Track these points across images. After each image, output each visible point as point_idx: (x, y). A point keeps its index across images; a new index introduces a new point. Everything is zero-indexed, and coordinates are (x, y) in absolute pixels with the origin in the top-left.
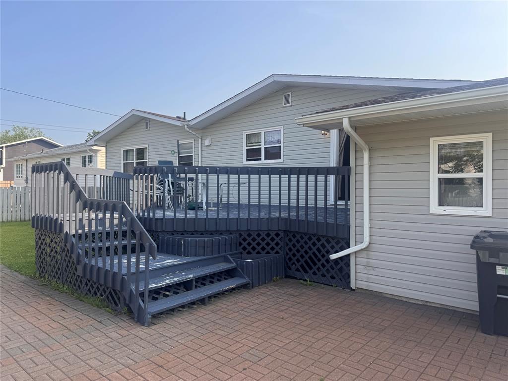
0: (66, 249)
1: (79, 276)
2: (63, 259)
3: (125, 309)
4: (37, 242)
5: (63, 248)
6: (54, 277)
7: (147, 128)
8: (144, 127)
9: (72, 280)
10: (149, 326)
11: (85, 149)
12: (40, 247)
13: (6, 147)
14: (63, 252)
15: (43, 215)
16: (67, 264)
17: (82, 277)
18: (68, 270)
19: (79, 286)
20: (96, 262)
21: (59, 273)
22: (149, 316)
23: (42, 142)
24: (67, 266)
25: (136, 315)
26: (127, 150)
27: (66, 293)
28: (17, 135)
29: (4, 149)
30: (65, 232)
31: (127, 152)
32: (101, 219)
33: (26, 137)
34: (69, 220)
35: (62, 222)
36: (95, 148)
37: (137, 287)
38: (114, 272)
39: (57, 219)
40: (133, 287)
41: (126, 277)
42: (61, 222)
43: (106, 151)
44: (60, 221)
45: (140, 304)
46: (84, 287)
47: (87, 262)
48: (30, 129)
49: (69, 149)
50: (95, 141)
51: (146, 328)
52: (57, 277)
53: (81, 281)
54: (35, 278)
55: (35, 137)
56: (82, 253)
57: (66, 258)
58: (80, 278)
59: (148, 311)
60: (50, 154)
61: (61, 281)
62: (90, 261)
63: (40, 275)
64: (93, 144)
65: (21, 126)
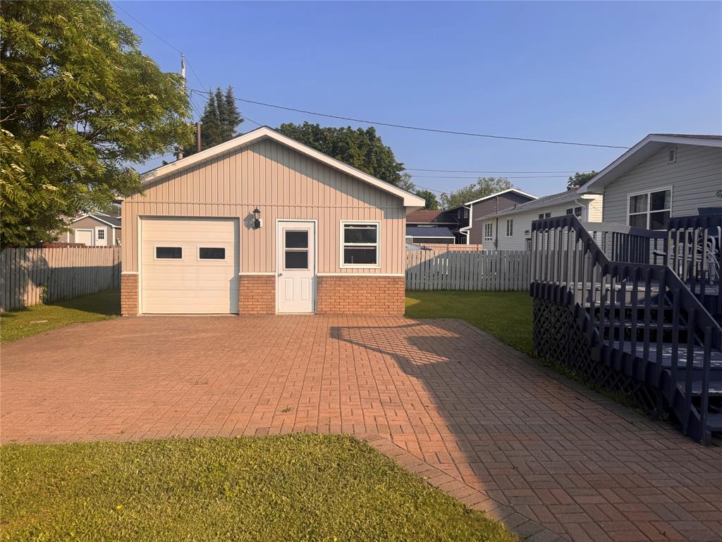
0: (575, 326)
1: (593, 361)
2: (570, 338)
3: (666, 416)
4: (535, 315)
5: (571, 324)
6: (558, 358)
7: (671, 159)
8: (668, 158)
9: (582, 365)
10: (707, 445)
11: (572, 199)
12: (539, 321)
13: (473, 204)
14: (570, 328)
15: (545, 282)
16: (576, 345)
17: (598, 363)
18: (577, 352)
19: (592, 374)
20: (621, 345)
21: (564, 354)
22: (707, 432)
23: (512, 196)
24: (576, 347)
25: (686, 426)
26: (636, 197)
27: (575, 380)
28: (482, 189)
29: (472, 207)
30: (575, 304)
31: (635, 199)
32: (619, 291)
33: (491, 191)
34: (582, 290)
35: (572, 291)
36: (586, 197)
37: (689, 388)
38: (650, 362)
39: (564, 288)
40: (681, 387)
41: (669, 372)
42: (570, 292)
43: (604, 200)
44: (568, 290)
45: (692, 412)
46: (600, 376)
47: (607, 345)
48: (496, 180)
49: (548, 201)
50: (588, 187)
51: (702, 446)
52: (561, 359)
53: (596, 369)
54: (533, 357)
55: (502, 189)
56: (600, 334)
57: (574, 337)
58: (595, 364)
59: (708, 423)
60: (525, 209)
61: (566, 364)
62: (611, 344)
63: (539, 353)
64: (586, 191)
65: (487, 176)
